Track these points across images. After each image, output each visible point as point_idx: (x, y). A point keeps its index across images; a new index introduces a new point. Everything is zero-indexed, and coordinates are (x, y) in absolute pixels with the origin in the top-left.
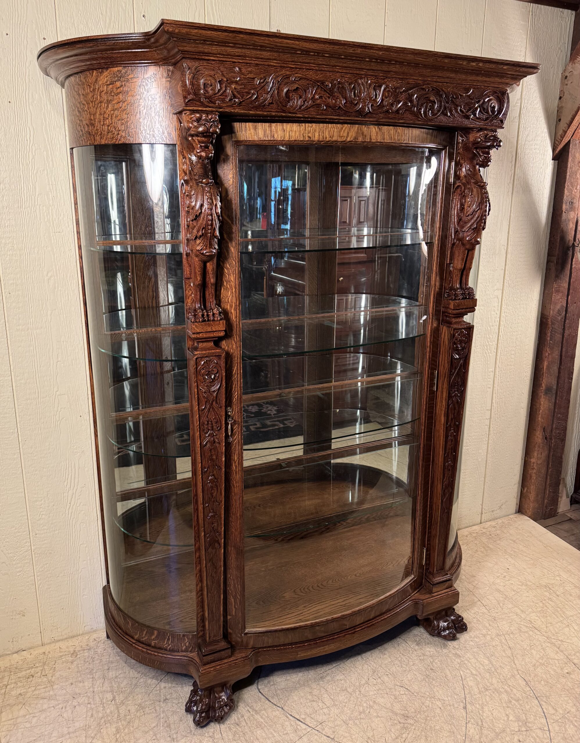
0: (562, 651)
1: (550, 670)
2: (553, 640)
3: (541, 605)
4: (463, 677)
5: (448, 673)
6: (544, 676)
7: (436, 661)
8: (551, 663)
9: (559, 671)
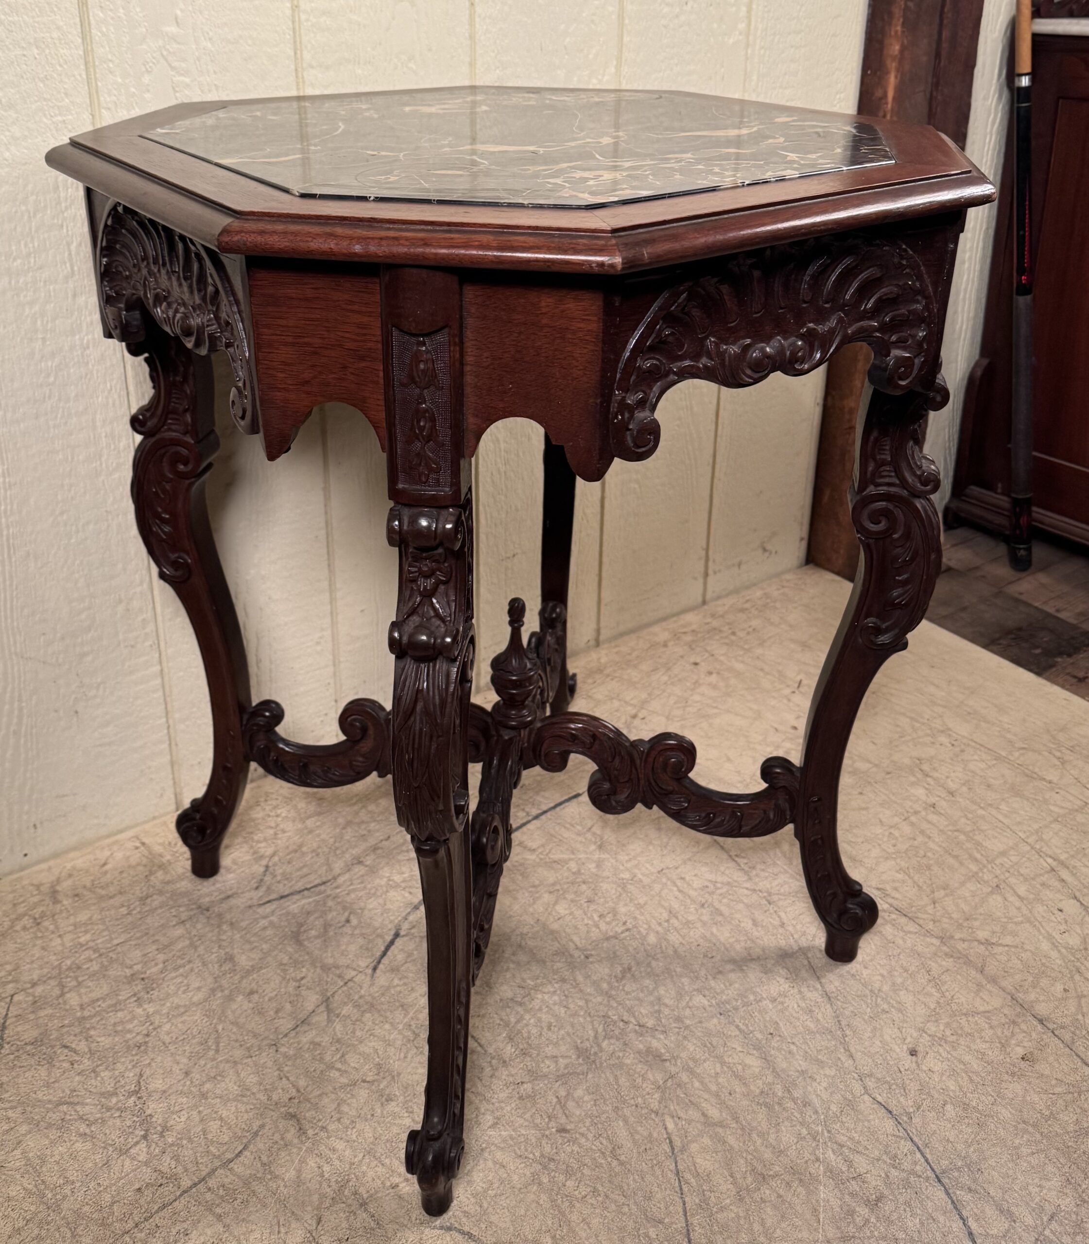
0: (994, 980)
1: (967, 1058)
2: (961, 946)
3: (907, 829)
4: (678, 1143)
5: (622, 1134)
6: (952, 1085)
7: (579, 1092)
8: (967, 1029)
9: (994, 1054)
